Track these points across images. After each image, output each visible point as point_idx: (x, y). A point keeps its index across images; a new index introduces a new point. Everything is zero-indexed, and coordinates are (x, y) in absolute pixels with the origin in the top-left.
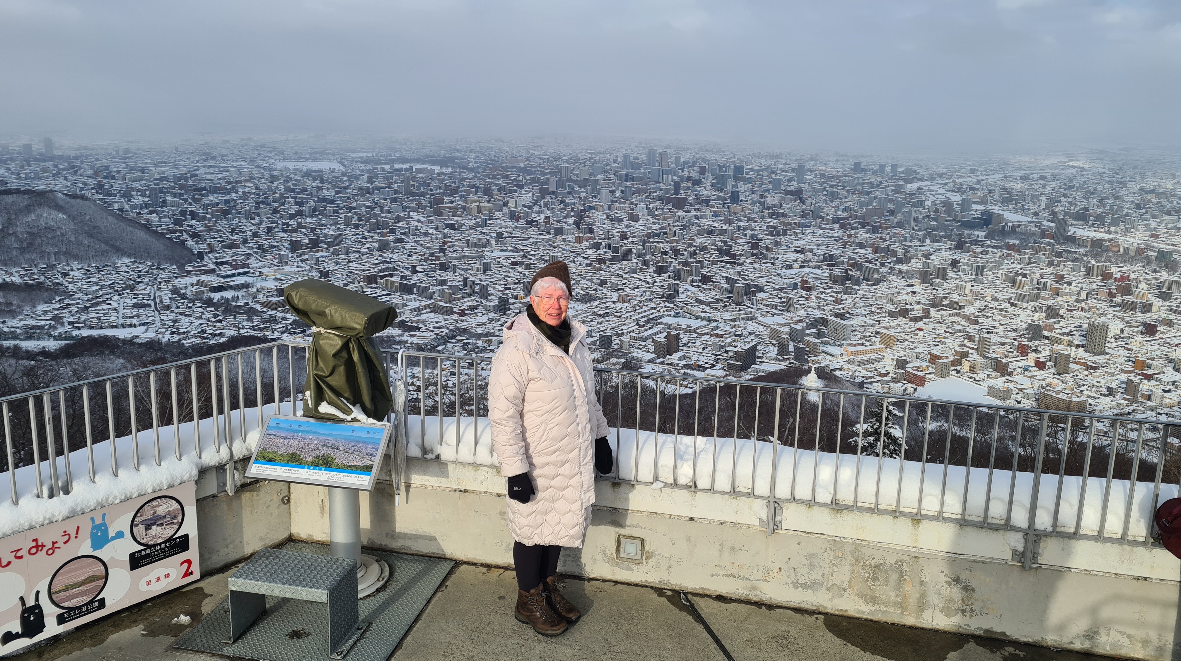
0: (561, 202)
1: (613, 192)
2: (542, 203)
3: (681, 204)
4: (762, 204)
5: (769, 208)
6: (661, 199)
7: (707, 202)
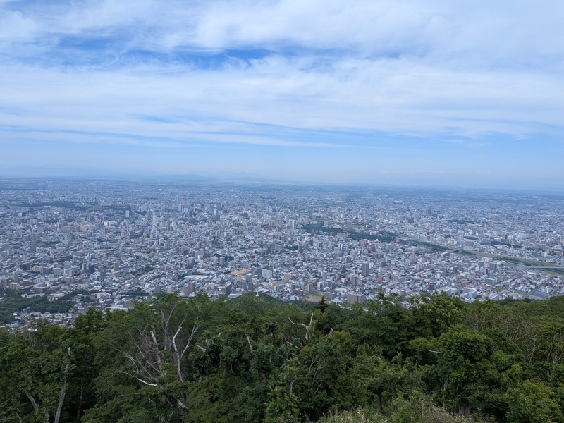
0: (133, 223)
1: (159, 217)
2: (122, 223)
3: (193, 221)
4: (230, 220)
5: (234, 222)
6: (183, 220)
7: (205, 220)
